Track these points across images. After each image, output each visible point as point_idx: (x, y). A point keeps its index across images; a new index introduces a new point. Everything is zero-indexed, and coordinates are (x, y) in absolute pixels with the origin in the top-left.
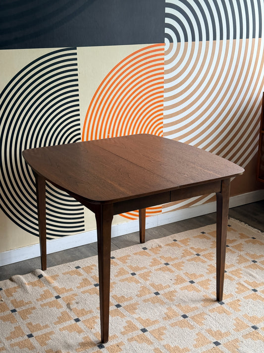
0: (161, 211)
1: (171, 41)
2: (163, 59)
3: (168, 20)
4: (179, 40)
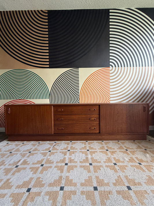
1: (112, 66)
3: (111, 60)
4: (115, 66)
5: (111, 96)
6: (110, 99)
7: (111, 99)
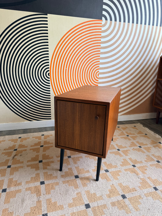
1: (106, 19)
2: (101, 29)
4: (111, 20)
5: (100, 71)
6: (98, 76)
7: (100, 76)
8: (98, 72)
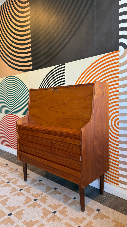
0: (118, 185)
2: (118, 62)
3: (121, 33)
5: (121, 118)
6: (119, 125)
8: (118, 119)
